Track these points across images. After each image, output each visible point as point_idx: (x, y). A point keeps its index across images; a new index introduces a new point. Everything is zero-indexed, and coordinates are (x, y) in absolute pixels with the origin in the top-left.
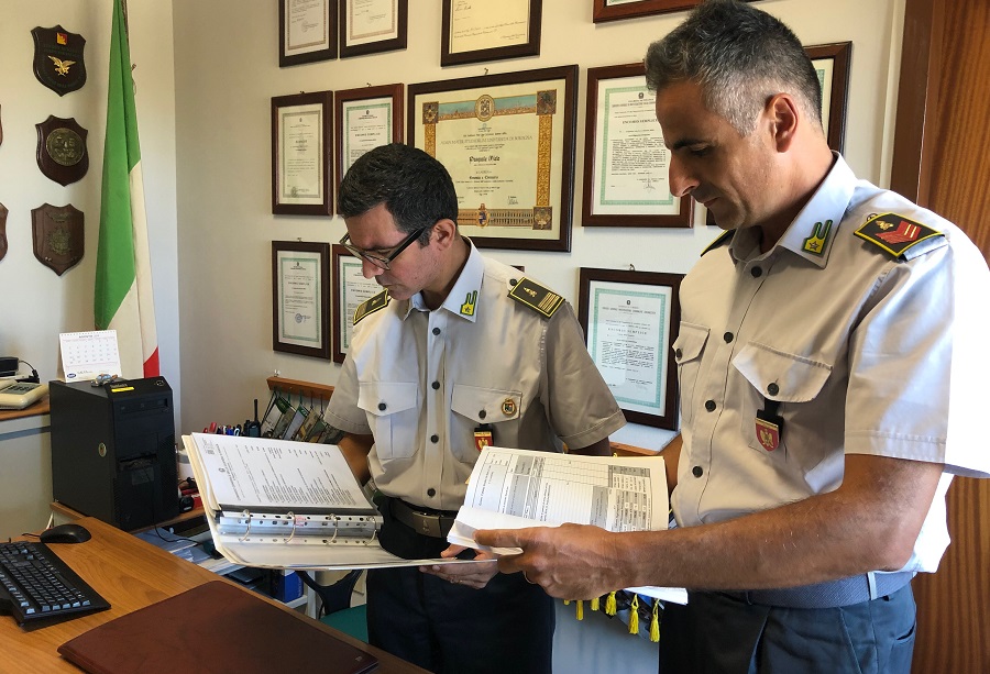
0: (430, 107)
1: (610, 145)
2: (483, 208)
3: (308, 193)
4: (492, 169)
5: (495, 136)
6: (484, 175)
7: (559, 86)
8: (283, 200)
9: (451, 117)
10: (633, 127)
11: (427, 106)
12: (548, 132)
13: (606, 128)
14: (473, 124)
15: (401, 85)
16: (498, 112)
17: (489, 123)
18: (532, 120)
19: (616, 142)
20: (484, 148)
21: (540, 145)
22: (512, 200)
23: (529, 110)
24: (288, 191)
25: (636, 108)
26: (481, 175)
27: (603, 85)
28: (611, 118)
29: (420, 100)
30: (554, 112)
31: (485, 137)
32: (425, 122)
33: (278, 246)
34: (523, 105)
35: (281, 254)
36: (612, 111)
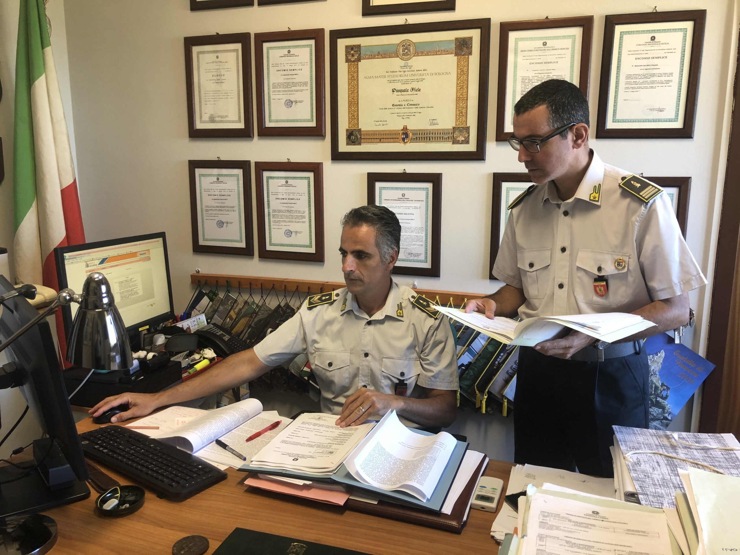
0: (352, 49)
1: (519, 80)
2: (405, 128)
3: (227, 119)
4: (415, 99)
5: (416, 73)
6: (406, 103)
7: (475, 34)
8: (199, 125)
9: (372, 57)
10: (538, 67)
11: (349, 49)
12: (465, 69)
13: (515, 67)
14: (396, 63)
15: (322, 31)
16: (417, 54)
17: (410, 62)
18: (451, 60)
19: (523, 78)
20: (406, 82)
21: (458, 79)
22: (433, 122)
23: (447, 52)
24: (206, 117)
25: (541, 53)
26: (403, 103)
27: (513, 36)
28: (520, 60)
29: (342, 43)
30: (471, 53)
31: (406, 73)
32: (347, 60)
33: (194, 165)
34: (443, 49)
35: (198, 171)
36: (520, 54)
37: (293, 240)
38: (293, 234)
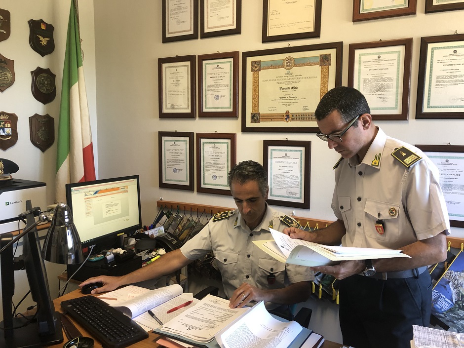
0: (255, 63)
1: (362, 81)
2: (287, 112)
3: (181, 107)
4: (294, 94)
5: (295, 77)
6: (288, 96)
7: (333, 52)
8: (165, 111)
9: (267, 68)
10: (375, 72)
11: (253, 63)
12: (326, 74)
13: (359, 72)
14: (282, 71)
15: (238, 53)
16: (296, 65)
17: (291, 71)
18: (317, 69)
19: (365, 80)
20: (289, 83)
21: (321, 81)
22: (305, 108)
23: (315, 64)
24: (169, 106)
25: (377, 63)
26: (286, 96)
27: (358, 53)
28: (362, 67)
29: (249, 60)
30: (330, 64)
31: (289, 78)
32: (252, 70)
33: (162, 134)
34: (312, 62)
35: (164, 138)
36: (362, 64)
37: (218, 181)
38: (218, 178)
